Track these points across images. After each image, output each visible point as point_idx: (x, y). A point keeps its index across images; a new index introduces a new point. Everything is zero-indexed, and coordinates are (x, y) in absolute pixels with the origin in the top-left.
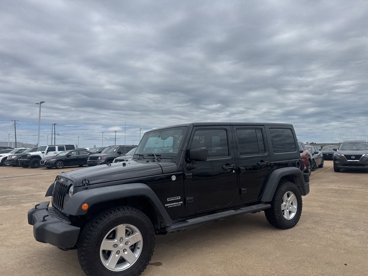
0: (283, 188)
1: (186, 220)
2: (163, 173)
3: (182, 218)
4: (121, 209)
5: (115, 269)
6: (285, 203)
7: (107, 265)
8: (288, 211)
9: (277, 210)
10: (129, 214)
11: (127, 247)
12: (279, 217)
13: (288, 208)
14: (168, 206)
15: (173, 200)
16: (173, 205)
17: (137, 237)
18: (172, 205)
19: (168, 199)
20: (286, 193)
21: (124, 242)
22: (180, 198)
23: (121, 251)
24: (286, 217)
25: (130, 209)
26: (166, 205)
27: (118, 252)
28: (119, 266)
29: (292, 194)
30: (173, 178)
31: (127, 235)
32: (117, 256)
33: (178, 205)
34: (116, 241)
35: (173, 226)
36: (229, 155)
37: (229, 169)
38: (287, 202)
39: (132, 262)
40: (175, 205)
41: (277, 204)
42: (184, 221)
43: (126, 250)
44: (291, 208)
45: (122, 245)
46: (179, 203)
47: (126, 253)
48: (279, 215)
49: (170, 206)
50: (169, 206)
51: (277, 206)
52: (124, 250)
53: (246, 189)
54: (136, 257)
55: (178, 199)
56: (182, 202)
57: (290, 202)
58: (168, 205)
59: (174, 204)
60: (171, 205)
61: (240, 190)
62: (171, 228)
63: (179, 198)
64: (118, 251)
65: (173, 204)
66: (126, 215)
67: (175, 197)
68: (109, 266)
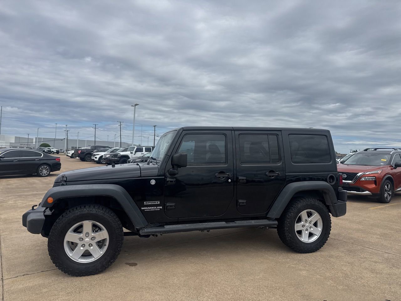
0: (300, 205)
1: (164, 226)
2: (141, 177)
3: (162, 223)
4: (87, 207)
5: (79, 260)
6: (303, 223)
7: (71, 255)
8: (307, 232)
9: (287, 229)
10: (94, 212)
11: (94, 243)
12: (291, 237)
13: (307, 229)
14: (145, 209)
15: (150, 204)
16: (151, 209)
17: (104, 234)
18: (150, 209)
19: (145, 202)
20: (306, 211)
21: (90, 237)
22: (159, 203)
23: (87, 245)
24: (303, 240)
25: (96, 208)
26: (142, 208)
27: (83, 246)
28: (84, 259)
29: (316, 213)
30: (152, 182)
31: (94, 231)
32: (82, 248)
33: (157, 210)
34: (82, 235)
35: (146, 230)
36: (226, 162)
37: (224, 177)
38: (306, 222)
39: (97, 257)
40: (152, 209)
41: (288, 223)
42: (162, 226)
43: (92, 245)
44: (312, 229)
45: (87, 239)
46: (158, 208)
47: (92, 248)
48: (290, 235)
50: (146, 209)
51: (289, 225)
52: (90, 245)
53: (245, 201)
54: (102, 253)
55: (156, 203)
56: (161, 207)
57: (312, 222)
58: (145, 208)
59: (152, 208)
60: (149, 209)
61: (237, 201)
62: (143, 231)
63: (157, 202)
64: (84, 244)
65: (151, 208)
66: (91, 212)
67: (153, 202)
68: (73, 257)
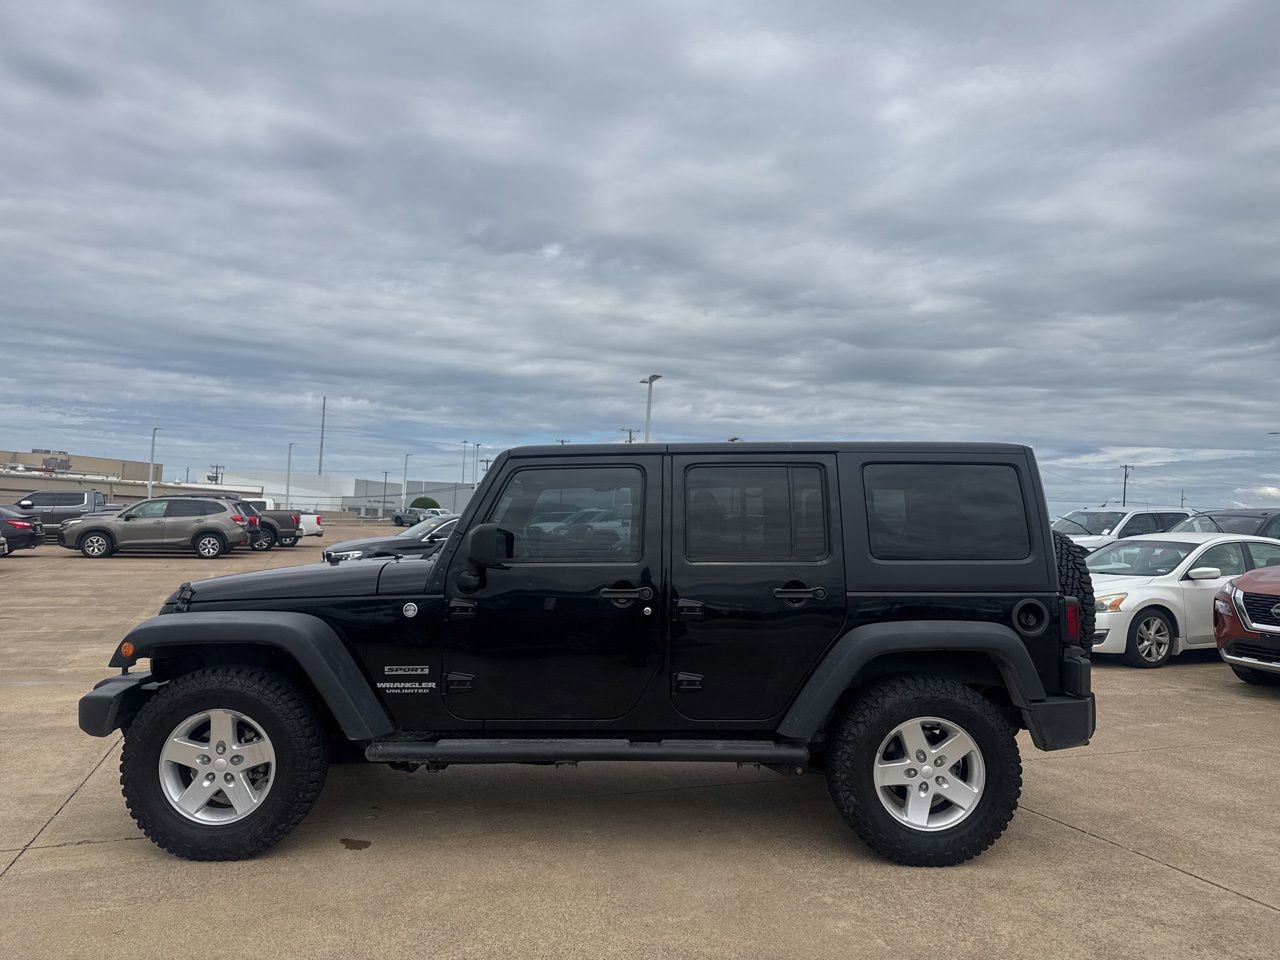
2: (377, 594)
3: (431, 731)
5: (197, 815)
7: (177, 800)
10: (237, 687)
11: (237, 771)
14: (386, 688)
15: (402, 672)
16: (404, 688)
17: (263, 751)
18: (401, 689)
19: (386, 668)
21: (228, 755)
22: (426, 671)
23: (220, 777)
25: (242, 674)
26: (379, 685)
27: (211, 777)
28: (212, 813)
30: (406, 611)
32: (206, 784)
33: (420, 691)
34: (208, 748)
36: (639, 553)
37: (629, 600)
39: (244, 811)
40: (408, 688)
43: (233, 778)
45: (221, 760)
46: (424, 685)
47: (231, 786)
49: (392, 689)
50: (389, 688)
52: (229, 778)
54: (256, 801)
55: (419, 672)
56: (433, 685)
58: (388, 685)
59: (408, 685)
60: (397, 688)
61: (672, 678)
62: (377, 750)
63: (422, 670)
64: (212, 774)
65: (403, 684)
66: (229, 687)
67: (412, 666)
68: (181, 804)
